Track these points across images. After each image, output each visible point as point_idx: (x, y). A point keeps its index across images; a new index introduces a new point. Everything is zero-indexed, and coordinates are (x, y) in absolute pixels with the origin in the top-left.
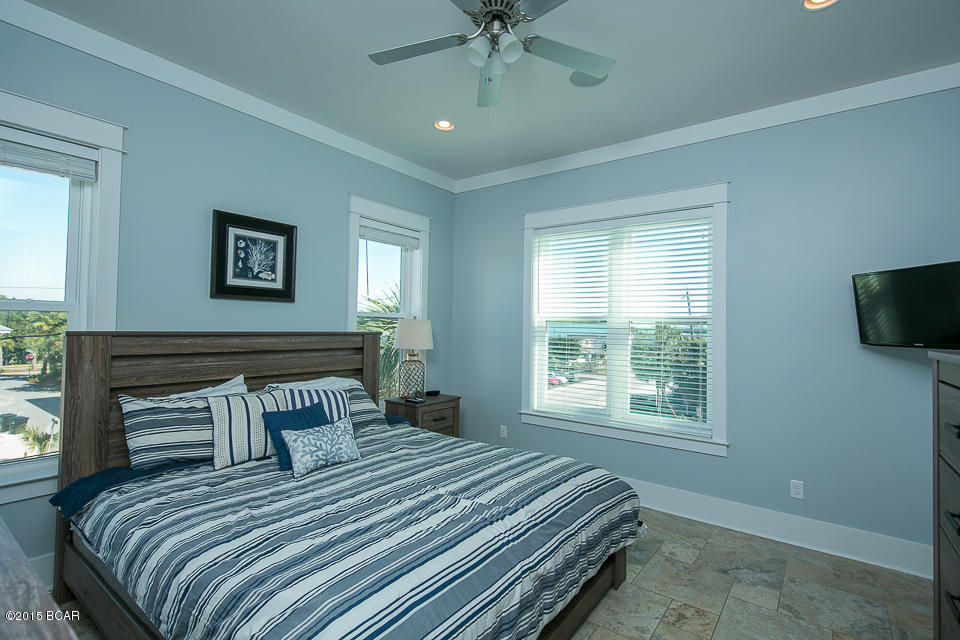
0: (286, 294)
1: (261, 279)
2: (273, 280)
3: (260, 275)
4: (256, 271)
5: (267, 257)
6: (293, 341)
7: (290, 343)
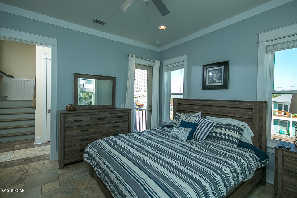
0: (225, 86)
1: (216, 82)
2: (221, 82)
3: (216, 81)
4: (215, 80)
5: (218, 75)
6: (217, 103)
7: (216, 103)
